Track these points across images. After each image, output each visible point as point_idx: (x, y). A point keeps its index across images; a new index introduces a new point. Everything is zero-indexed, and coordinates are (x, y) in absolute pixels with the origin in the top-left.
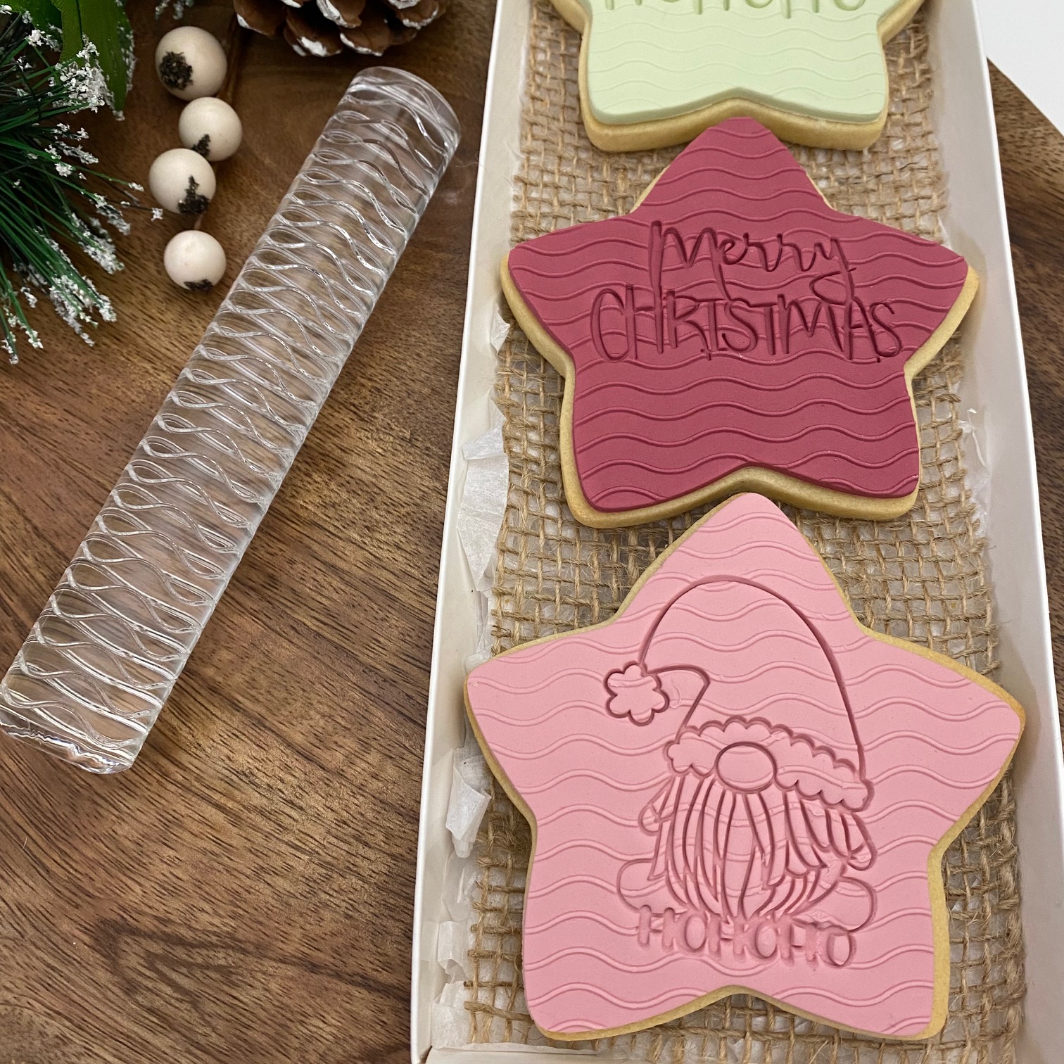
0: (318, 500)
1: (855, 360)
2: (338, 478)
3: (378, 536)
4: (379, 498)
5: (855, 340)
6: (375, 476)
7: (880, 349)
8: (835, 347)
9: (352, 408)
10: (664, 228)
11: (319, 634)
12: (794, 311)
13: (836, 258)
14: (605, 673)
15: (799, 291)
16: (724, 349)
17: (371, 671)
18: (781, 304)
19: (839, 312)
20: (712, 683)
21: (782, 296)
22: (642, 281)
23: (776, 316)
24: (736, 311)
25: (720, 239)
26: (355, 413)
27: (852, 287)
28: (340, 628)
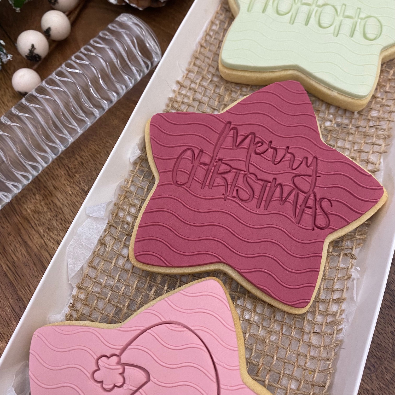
0: (33, 208)
1: (299, 225)
2: (46, 200)
3: (51, 234)
4: (60, 216)
5: (304, 214)
6: (63, 204)
7: (316, 223)
8: (292, 215)
9: (67, 168)
10: (232, 126)
11: (5, 273)
12: (278, 189)
13: (312, 167)
14: (99, 355)
15: (286, 180)
16: (234, 197)
17: (20, 300)
18: (274, 183)
19: (302, 197)
20: (150, 382)
21: (275, 179)
22: (209, 149)
23: (268, 189)
24: (249, 179)
25: (257, 140)
26: (67, 171)
27: (315, 186)
28: (16, 274)
